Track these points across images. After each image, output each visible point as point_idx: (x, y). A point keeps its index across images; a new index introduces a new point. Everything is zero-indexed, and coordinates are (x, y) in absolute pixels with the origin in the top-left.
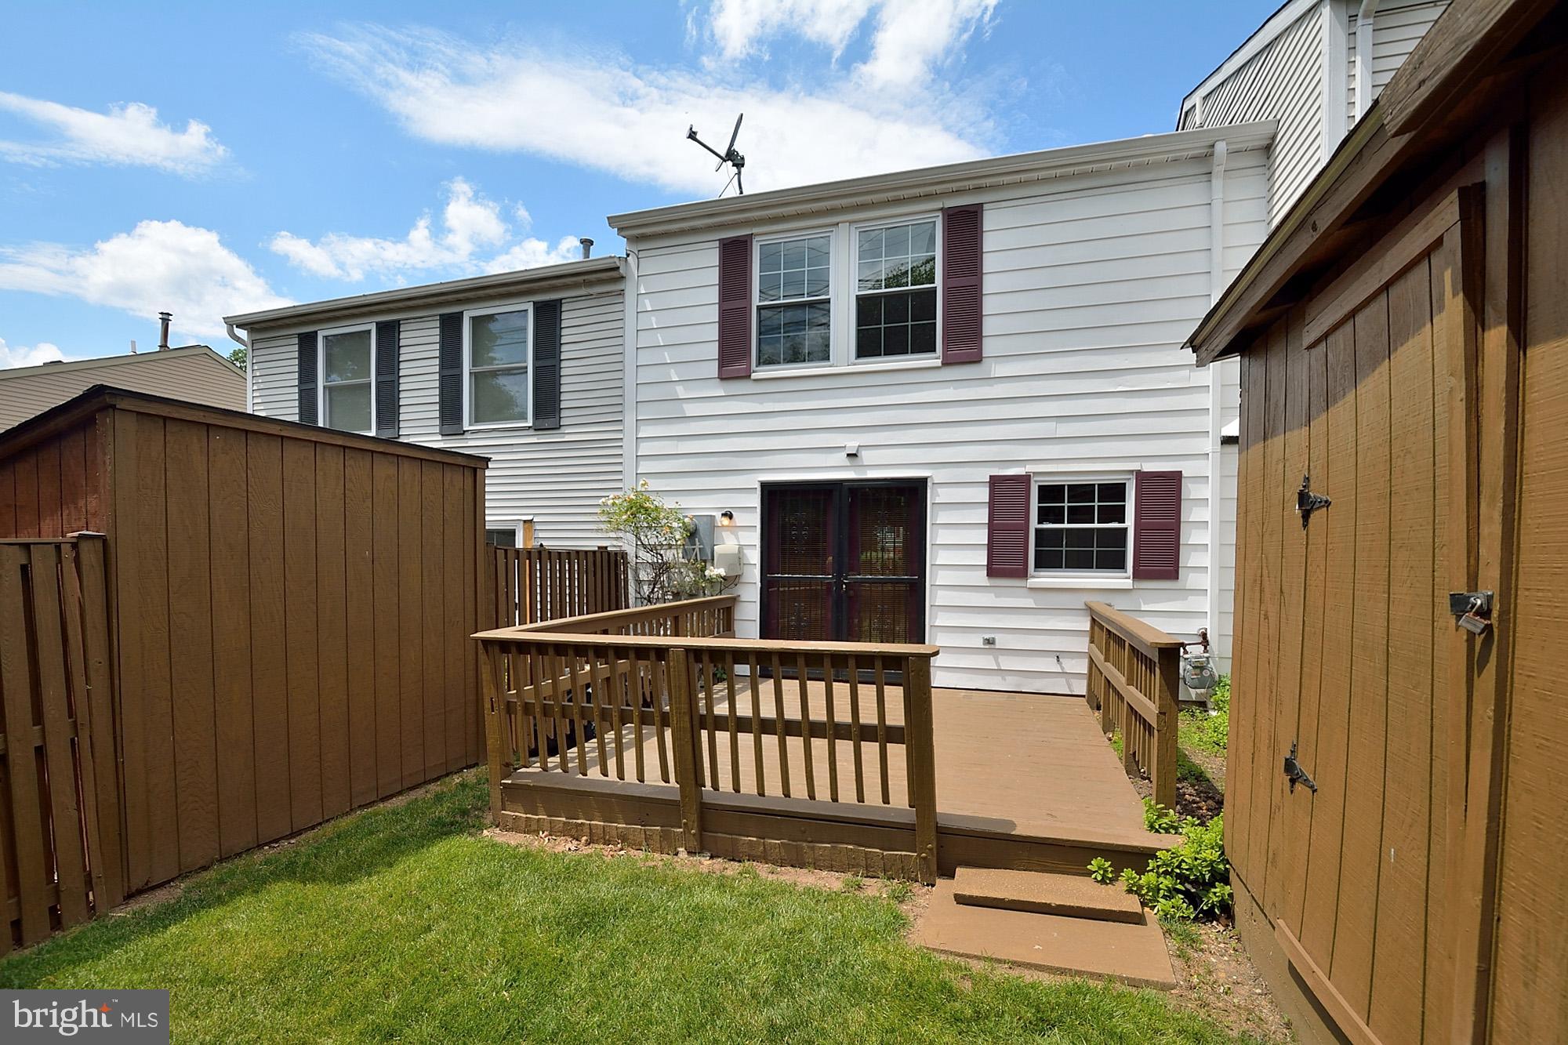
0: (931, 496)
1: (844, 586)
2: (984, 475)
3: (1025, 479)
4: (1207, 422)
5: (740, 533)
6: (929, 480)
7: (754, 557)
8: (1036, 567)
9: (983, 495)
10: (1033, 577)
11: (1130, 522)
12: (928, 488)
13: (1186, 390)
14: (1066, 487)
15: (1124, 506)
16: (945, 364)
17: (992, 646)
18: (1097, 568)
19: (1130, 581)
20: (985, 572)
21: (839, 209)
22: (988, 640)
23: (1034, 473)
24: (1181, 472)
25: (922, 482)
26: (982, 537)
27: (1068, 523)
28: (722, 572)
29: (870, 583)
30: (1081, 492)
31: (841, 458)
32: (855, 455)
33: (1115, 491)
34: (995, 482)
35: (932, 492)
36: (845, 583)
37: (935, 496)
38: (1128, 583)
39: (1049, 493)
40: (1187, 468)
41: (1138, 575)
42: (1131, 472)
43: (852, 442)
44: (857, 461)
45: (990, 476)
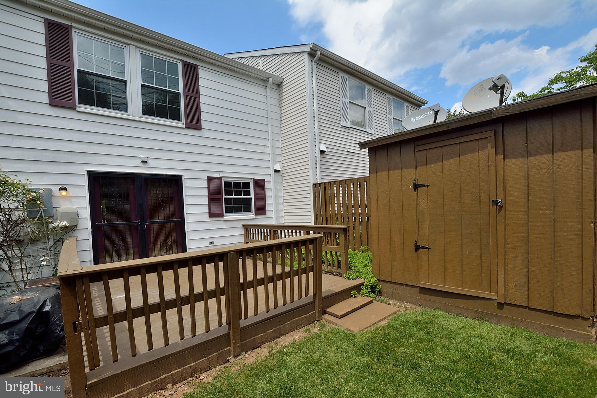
0: (184, 184)
1: (145, 226)
2: (205, 176)
3: (220, 179)
4: (270, 165)
5: (73, 200)
6: (183, 176)
7: (86, 213)
8: (225, 213)
9: (205, 184)
10: (225, 216)
11: (252, 195)
12: (183, 180)
13: (263, 153)
14: (233, 183)
15: (250, 190)
16: (187, 127)
17: (213, 245)
18: (243, 212)
19: (254, 216)
20: (208, 215)
21: (130, 37)
22: (211, 242)
23: (223, 177)
24: (265, 180)
25: (180, 177)
26: (206, 201)
27: (234, 196)
28: (65, 223)
29: (158, 223)
30: (237, 185)
31: (138, 162)
32: (146, 162)
33: (247, 185)
34: (209, 179)
35: (184, 182)
36: (146, 224)
37: (185, 183)
38: (253, 216)
39: (228, 184)
40: (266, 179)
41: (256, 214)
42: (252, 179)
43: (144, 155)
44: (146, 165)
45: (208, 177)
